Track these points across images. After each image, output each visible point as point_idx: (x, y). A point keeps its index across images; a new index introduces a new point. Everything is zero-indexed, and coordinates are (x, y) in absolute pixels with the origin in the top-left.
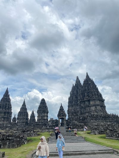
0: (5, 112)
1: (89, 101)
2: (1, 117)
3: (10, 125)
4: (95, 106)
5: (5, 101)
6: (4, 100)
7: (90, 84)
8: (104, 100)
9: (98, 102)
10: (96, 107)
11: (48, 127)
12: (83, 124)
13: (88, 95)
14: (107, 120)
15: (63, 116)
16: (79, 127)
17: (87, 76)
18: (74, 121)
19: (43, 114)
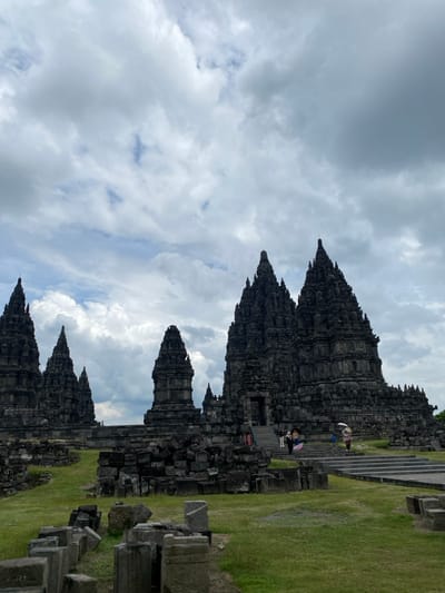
0: (18, 373)
1: (330, 341)
2: (3, 390)
3: (45, 420)
4: (351, 357)
5: (16, 329)
6: (13, 325)
7: (332, 280)
8: (378, 340)
9: (360, 347)
10: (354, 363)
11: (208, 428)
12: (326, 418)
13: (325, 321)
14: (394, 405)
15: (260, 389)
16: (313, 427)
17: (321, 252)
18: (298, 408)
19: (177, 382)
